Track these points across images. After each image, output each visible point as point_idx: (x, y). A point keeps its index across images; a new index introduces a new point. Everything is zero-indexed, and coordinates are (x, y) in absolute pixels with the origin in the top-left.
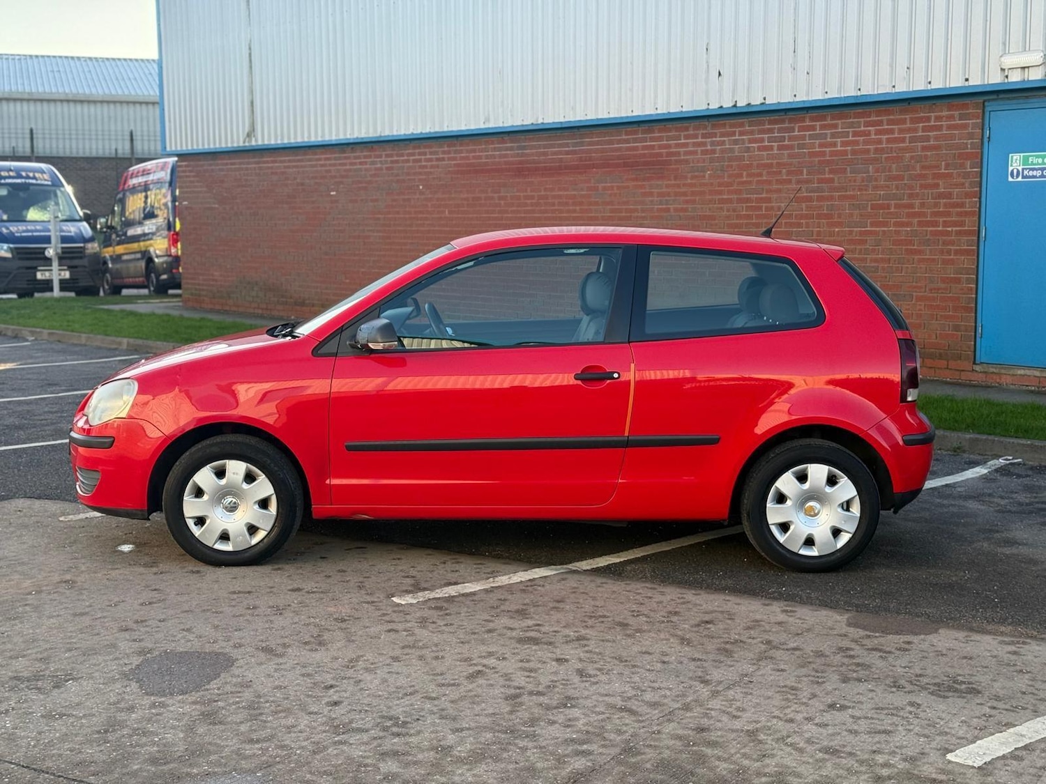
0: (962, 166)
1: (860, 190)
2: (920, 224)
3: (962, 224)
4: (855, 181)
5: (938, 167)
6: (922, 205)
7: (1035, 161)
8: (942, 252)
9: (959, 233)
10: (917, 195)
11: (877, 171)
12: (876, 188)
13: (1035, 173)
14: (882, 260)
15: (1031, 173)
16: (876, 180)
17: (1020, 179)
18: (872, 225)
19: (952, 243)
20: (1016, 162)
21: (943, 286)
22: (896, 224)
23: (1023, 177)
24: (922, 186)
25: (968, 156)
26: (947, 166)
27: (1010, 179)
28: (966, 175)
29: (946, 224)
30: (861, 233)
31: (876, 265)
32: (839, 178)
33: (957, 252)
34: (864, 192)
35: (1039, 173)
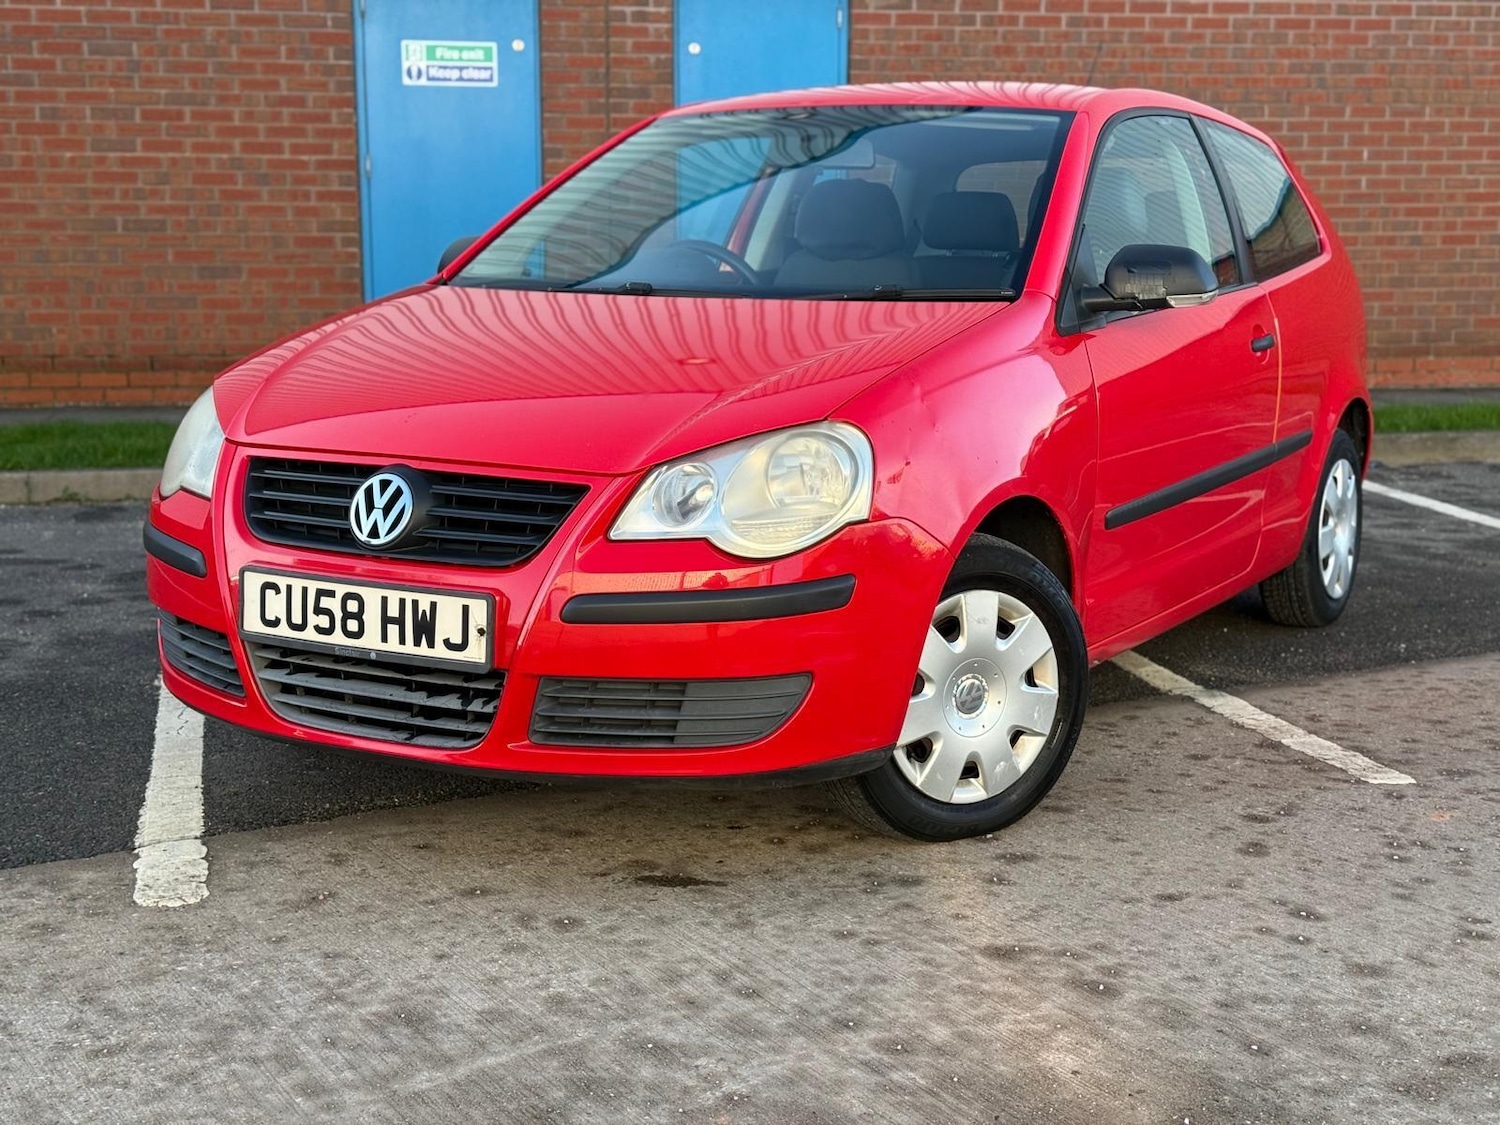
0: (320, 54)
1: (114, 83)
2: (246, 148)
3: (328, 150)
4: (102, 68)
5: (274, 53)
6: (249, 116)
7: (448, 54)
8: (294, 196)
9: (323, 165)
10: (237, 99)
11: (149, 52)
12: (147, 82)
13: (447, 74)
14: (173, 209)
15: (441, 74)
16: (148, 68)
17: (423, 81)
18: (147, 146)
19: (312, 180)
20: (414, 54)
21: (300, 251)
22: (197, 147)
23: (429, 79)
24: (245, 84)
25: (330, 39)
26: (291, 53)
27: (406, 81)
28: (329, 70)
29: (296, 149)
30: (123, 162)
31: (159, 217)
32: (64, 62)
33: (321, 196)
34: (125, 90)
35: (455, 74)
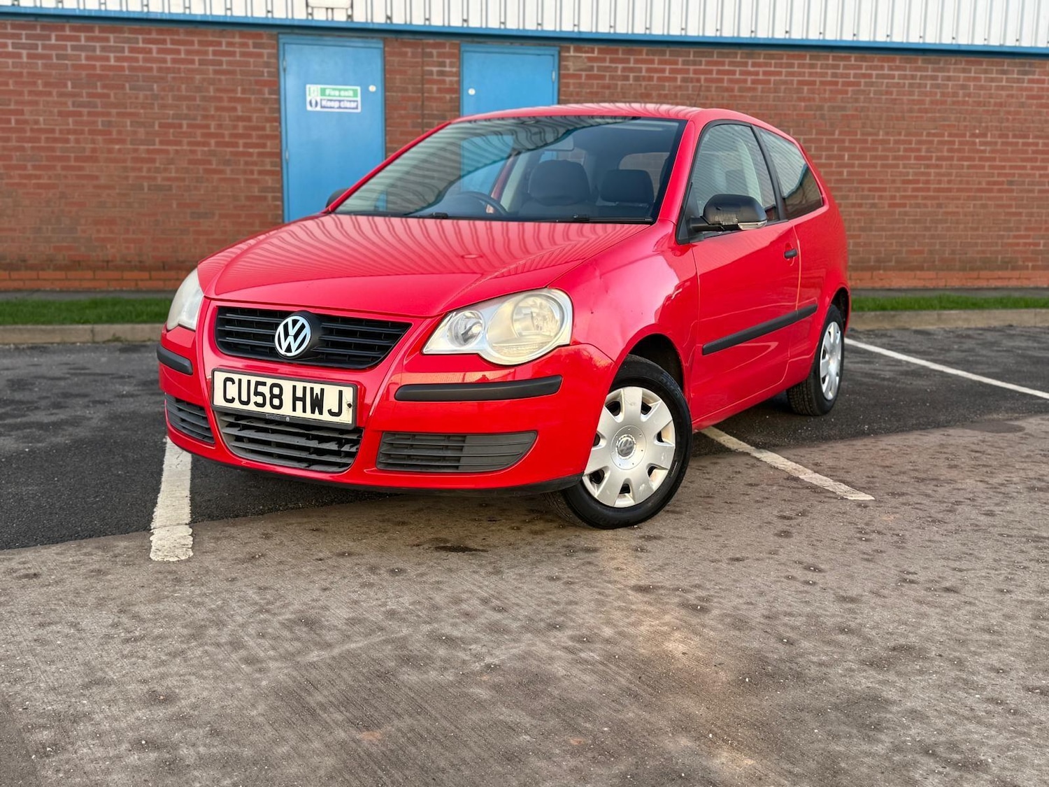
0: (260, 92)
1: (143, 107)
2: (218, 144)
3: (264, 146)
4: (137, 98)
5: (234, 91)
6: (220, 126)
7: (333, 93)
8: (245, 172)
9: (260, 154)
10: (213, 117)
11: (164, 90)
12: (163, 107)
13: (332, 104)
14: (177, 179)
15: (329, 104)
16: (162, 99)
17: (318, 108)
18: (161, 143)
19: (255, 164)
20: (313, 92)
21: (248, 203)
22: (190, 144)
23: (322, 107)
24: (217, 109)
25: (265, 83)
26: (244, 91)
27: (309, 108)
28: (265, 101)
29: (246, 145)
30: (148, 151)
31: (169, 183)
32: (115, 94)
33: (260, 173)
34: (149, 111)
35: (336, 104)
